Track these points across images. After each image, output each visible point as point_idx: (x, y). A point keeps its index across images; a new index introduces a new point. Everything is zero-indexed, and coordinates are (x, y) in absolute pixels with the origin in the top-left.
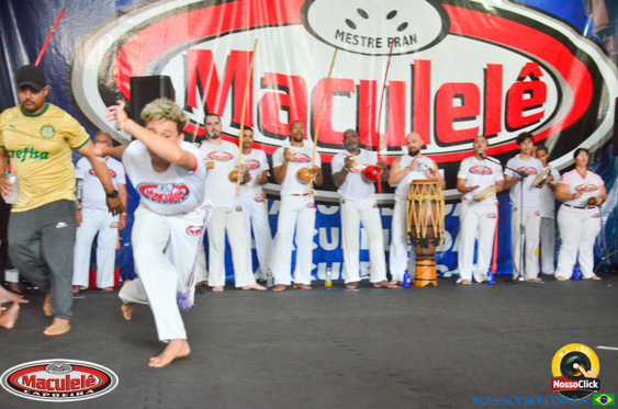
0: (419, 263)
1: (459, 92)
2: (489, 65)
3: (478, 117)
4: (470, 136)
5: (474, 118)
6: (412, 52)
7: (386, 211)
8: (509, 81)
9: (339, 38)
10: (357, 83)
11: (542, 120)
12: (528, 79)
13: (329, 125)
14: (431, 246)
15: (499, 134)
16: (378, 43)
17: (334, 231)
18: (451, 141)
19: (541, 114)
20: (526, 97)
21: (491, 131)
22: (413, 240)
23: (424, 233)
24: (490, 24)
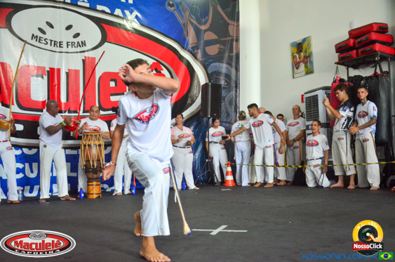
0: (90, 183)
1: (113, 78)
3: (125, 93)
5: (123, 94)
6: (84, 52)
7: (69, 152)
9: (34, 40)
10: (48, 69)
12: (154, 72)
13: (29, 95)
14: (98, 173)
16: (60, 44)
17: (35, 165)
18: (109, 108)
22: (87, 170)
23: (95, 165)
24: (131, 38)
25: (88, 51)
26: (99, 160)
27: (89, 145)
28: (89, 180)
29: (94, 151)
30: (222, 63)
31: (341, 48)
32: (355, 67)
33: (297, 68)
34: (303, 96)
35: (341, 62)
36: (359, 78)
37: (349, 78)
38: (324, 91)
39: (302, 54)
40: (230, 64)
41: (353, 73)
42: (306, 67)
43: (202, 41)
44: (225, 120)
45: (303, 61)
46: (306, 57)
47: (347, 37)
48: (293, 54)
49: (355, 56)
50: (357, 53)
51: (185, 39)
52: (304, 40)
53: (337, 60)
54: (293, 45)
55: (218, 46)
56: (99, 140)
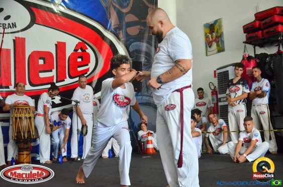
0: (21, 153)
1: (42, 56)
2: (58, 42)
3: (53, 70)
4: (49, 81)
5: (51, 71)
6: (14, 32)
8: (69, 51)
11: (89, 73)
12: (80, 51)
14: (29, 143)
15: (65, 80)
18: (39, 83)
19: (88, 70)
20: (79, 60)
21: (61, 78)
22: (19, 141)
23: (26, 136)
24: (58, 20)
25: (18, 32)
26: (29, 132)
27: (20, 118)
28: (20, 150)
29: (25, 123)
30: (143, 42)
31: (248, 29)
32: (261, 46)
33: (210, 47)
34: (215, 71)
35: (249, 41)
36: (264, 56)
37: (256, 55)
38: (234, 67)
39: (214, 34)
40: (149, 43)
41: (260, 51)
42: (218, 45)
43: (124, 23)
44: (145, 94)
45: (215, 41)
46: (217, 37)
47: (253, 19)
48: (206, 34)
49: (261, 36)
50: (262, 33)
51: (108, 21)
52: (216, 22)
53: (245, 40)
54: (206, 26)
55: (139, 27)
56: (29, 113)
